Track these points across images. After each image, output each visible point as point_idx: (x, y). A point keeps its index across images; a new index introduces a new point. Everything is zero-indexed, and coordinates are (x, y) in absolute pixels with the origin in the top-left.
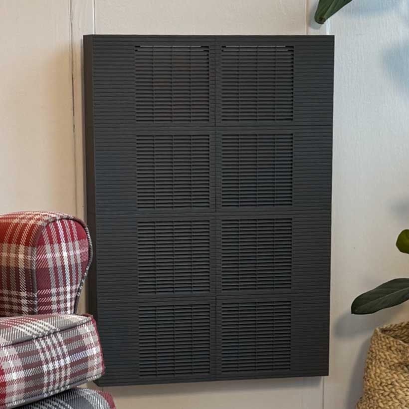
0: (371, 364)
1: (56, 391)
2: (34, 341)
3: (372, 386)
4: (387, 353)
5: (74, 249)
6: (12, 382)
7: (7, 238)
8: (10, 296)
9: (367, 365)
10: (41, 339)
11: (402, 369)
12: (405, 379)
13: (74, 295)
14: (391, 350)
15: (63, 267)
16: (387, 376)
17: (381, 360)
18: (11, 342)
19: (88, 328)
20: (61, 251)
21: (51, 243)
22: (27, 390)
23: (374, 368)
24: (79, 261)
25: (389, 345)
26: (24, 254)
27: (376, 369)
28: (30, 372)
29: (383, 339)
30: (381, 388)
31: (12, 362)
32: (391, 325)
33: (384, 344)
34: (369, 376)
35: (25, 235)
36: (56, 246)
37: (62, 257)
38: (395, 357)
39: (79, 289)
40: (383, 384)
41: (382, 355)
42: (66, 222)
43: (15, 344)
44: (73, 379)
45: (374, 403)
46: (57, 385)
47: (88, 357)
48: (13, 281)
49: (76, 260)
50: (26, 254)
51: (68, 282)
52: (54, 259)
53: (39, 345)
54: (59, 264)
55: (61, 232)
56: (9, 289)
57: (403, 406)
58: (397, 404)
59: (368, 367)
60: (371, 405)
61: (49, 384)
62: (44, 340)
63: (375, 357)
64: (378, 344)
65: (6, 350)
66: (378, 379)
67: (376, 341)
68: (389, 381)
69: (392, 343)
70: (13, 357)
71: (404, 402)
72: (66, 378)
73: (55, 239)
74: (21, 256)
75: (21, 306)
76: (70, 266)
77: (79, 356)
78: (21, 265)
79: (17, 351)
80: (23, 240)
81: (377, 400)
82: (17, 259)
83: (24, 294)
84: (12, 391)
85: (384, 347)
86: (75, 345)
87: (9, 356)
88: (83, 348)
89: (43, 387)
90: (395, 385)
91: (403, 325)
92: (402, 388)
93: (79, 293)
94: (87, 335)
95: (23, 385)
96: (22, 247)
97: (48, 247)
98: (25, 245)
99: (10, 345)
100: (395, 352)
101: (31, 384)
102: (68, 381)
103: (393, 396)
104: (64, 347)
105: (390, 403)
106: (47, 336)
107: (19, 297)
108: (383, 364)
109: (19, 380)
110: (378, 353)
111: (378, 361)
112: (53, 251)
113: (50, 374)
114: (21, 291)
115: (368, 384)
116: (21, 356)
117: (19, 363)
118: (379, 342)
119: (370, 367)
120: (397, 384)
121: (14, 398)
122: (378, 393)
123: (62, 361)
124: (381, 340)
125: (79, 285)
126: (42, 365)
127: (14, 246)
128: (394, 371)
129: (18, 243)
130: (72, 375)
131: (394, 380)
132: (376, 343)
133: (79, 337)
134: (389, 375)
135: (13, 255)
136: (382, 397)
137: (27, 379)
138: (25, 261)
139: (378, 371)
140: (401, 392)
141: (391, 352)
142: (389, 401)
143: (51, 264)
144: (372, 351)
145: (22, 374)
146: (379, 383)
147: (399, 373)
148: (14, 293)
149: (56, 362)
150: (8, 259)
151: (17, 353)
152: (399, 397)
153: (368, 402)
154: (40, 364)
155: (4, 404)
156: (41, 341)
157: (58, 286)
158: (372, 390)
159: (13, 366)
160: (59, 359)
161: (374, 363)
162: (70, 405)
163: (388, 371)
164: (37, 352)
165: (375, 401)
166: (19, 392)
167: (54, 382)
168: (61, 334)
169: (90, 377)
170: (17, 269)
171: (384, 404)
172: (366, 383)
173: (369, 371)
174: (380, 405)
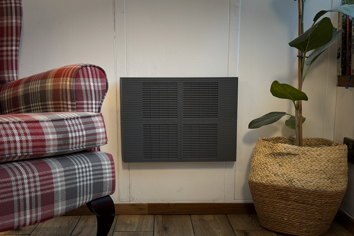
0: (255, 154)
1: (77, 148)
2: (65, 121)
3: (256, 165)
4: (263, 149)
5: (97, 82)
6: (49, 140)
7: (62, 75)
8: (63, 104)
9: (253, 155)
10: (69, 120)
11: (271, 156)
12: (272, 161)
13: (97, 106)
14: (266, 147)
15: (91, 90)
16: (263, 159)
17: (261, 152)
18: (51, 120)
19: (98, 118)
20: (89, 82)
21: (84, 77)
22: (59, 145)
23: (257, 156)
24: (100, 89)
25: (265, 145)
26: (69, 82)
27: (258, 157)
28: (61, 136)
29: (262, 142)
30: (260, 165)
31: (50, 129)
32: (268, 138)
33: (262, 144)
34: (254, 160)
35: (70, 72)
36: (87, 79)
37: (90, 85)
38: (268, 151)
39: (101, 103)
40: (261, 163)
41: (261, 150)
42: (93, 68)
43: (52, 121)
44: (88, 143)
45: (256, 172)
46: (78, 145)
47: (97, 133)
48: (64, 96)
49: (98, 88)
50: (70, 82)
51: (94, 98)
52: (85, 85)
53: (67, 123)
54: (88, 88)
55: (90, 72)
56: (63, 100)
57: (271, 173)
58: (267, 173)
59: (254, 156)
60: (254, 174)
61: (72, 144)
62: (71, 121)
63: (258, 151)
64: (259, 145)
65: (47, 123)
66: (259, 161)
67: (258, 143)
68: (264, 162)
69: (266, 144)
70: (50, 127)
71: (271, 171)
72: (83, 142)
73: (86, 75)
74: (68, 83)
75: (68, 109)
76: (95, 91)
77: (91, 132)
78: (68, 88)
79: (53, 124)
80: (69, 75)
81: (258, 171)
82: (66, 85)
83: (69, 103)
84: (49, 145)
85: (262, 146)
86: (90, 126)
87: (48, 126)
88: (94, 128)
89: (69, 145)
90: (267, 164)
91: (274, 138)
92: (270, 165)
93: (101, 106)
94: (97, 122)
95: (56, 143)
96: (69, 79)
97: (82, 79)
98: (70, 77)
99: (50, 121)
100: (268, 148)
101: (61, 142)
102: (85, 144)
103: (266, 169)
104: (83, 126)
105: (264, 172)
106: (72, 119)
107: (67, 104)
108: (261, 154)
109: (54, 140)
110: (259, 149)
111: (259, 153)
112: (85, 81)
113: (73, 139)
114: (68, 101)
115: (253, 164)
116: (56, 127)
117: (54, 130)
118: (260, 144)
119: (255, 156)
120: (268, 163)
121: (51, 148)
122: (258, 167)
123: (81, 132)
124: (261, 143)
125: (100, 102)
126: (68, 133)
127: (65, 78)
128: (267, 157)
129: (67, 77)
130: (87, 141)
131: (267, 161)
132: (258, 144)
133: (92, 122)
134: (264, 159)
135: (64, 83)
136: (260, 170)
137: (59, 139)
138: (70, 85)
139: (259, 157)
140: (269, 167)
141: (266, 148)
142: (264, 171)
143: (83, 88)
144: (256, 149)
145: (56, 136)
146: (259, 163)
147: (269, 158)
148: (65, 102)
149: (77, 133)
150: (62, 85)
151: (53, 125)
152: (269, 169)
153: (253, 172)
154: (67, 132)
155: (45, 151)
156: (69, 121)
157: (87, 100)
158: (255, 166)
159: (50, 131)
160: (79, 131)
161: (257, 154)
162: (88, 158)
163: (264, 157)
164: (66, 126)
165: (257, 172)
166: (54, 146)
167: (76, 143)
168: (81, 119)
169: (98, 144)
170: (66, 89)
171: (261, 173)
172: (252, 163)
173: (254, 157)
174: (259, 173)
